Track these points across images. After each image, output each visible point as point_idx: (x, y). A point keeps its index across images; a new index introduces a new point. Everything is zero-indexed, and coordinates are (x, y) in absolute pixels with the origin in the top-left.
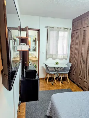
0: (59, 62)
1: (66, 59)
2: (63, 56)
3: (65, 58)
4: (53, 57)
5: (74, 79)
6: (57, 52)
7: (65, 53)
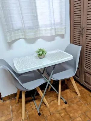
0: (46, 50)
1: (62, 36)
2: (55, 29)
3: (59, 33)
4: (27, 37)
5: (89, 84)
6: (35, 17)
7: (57, 19)
